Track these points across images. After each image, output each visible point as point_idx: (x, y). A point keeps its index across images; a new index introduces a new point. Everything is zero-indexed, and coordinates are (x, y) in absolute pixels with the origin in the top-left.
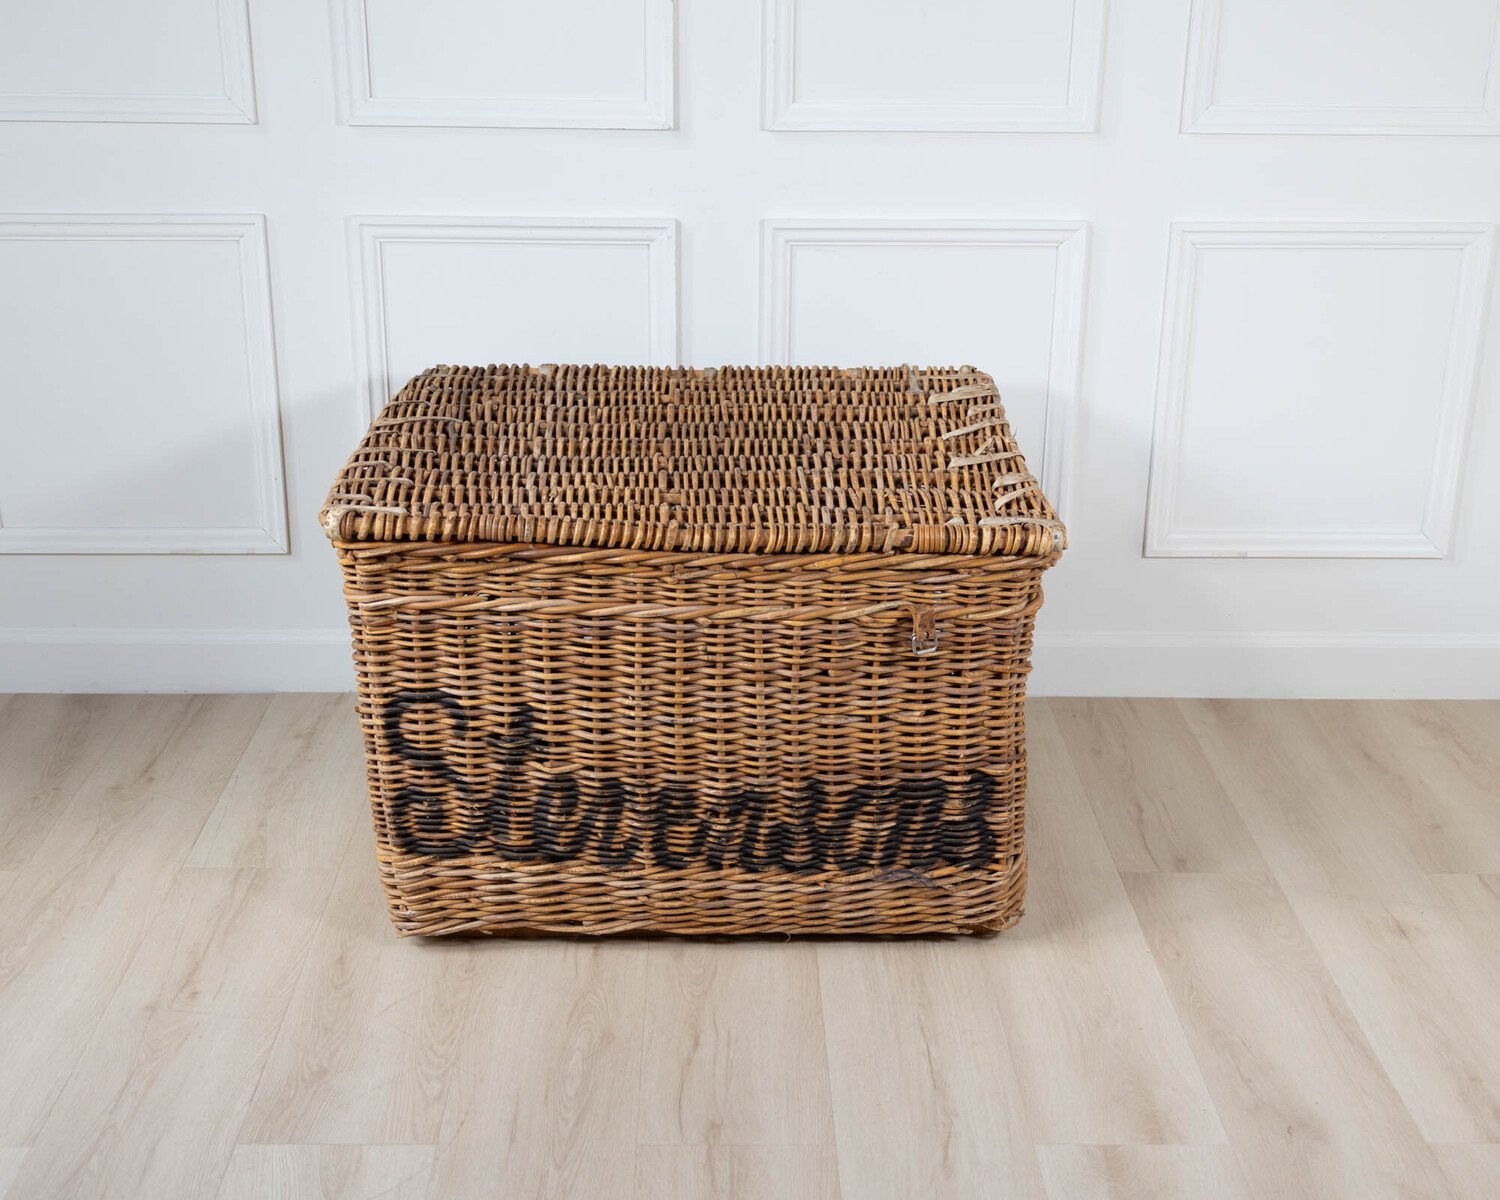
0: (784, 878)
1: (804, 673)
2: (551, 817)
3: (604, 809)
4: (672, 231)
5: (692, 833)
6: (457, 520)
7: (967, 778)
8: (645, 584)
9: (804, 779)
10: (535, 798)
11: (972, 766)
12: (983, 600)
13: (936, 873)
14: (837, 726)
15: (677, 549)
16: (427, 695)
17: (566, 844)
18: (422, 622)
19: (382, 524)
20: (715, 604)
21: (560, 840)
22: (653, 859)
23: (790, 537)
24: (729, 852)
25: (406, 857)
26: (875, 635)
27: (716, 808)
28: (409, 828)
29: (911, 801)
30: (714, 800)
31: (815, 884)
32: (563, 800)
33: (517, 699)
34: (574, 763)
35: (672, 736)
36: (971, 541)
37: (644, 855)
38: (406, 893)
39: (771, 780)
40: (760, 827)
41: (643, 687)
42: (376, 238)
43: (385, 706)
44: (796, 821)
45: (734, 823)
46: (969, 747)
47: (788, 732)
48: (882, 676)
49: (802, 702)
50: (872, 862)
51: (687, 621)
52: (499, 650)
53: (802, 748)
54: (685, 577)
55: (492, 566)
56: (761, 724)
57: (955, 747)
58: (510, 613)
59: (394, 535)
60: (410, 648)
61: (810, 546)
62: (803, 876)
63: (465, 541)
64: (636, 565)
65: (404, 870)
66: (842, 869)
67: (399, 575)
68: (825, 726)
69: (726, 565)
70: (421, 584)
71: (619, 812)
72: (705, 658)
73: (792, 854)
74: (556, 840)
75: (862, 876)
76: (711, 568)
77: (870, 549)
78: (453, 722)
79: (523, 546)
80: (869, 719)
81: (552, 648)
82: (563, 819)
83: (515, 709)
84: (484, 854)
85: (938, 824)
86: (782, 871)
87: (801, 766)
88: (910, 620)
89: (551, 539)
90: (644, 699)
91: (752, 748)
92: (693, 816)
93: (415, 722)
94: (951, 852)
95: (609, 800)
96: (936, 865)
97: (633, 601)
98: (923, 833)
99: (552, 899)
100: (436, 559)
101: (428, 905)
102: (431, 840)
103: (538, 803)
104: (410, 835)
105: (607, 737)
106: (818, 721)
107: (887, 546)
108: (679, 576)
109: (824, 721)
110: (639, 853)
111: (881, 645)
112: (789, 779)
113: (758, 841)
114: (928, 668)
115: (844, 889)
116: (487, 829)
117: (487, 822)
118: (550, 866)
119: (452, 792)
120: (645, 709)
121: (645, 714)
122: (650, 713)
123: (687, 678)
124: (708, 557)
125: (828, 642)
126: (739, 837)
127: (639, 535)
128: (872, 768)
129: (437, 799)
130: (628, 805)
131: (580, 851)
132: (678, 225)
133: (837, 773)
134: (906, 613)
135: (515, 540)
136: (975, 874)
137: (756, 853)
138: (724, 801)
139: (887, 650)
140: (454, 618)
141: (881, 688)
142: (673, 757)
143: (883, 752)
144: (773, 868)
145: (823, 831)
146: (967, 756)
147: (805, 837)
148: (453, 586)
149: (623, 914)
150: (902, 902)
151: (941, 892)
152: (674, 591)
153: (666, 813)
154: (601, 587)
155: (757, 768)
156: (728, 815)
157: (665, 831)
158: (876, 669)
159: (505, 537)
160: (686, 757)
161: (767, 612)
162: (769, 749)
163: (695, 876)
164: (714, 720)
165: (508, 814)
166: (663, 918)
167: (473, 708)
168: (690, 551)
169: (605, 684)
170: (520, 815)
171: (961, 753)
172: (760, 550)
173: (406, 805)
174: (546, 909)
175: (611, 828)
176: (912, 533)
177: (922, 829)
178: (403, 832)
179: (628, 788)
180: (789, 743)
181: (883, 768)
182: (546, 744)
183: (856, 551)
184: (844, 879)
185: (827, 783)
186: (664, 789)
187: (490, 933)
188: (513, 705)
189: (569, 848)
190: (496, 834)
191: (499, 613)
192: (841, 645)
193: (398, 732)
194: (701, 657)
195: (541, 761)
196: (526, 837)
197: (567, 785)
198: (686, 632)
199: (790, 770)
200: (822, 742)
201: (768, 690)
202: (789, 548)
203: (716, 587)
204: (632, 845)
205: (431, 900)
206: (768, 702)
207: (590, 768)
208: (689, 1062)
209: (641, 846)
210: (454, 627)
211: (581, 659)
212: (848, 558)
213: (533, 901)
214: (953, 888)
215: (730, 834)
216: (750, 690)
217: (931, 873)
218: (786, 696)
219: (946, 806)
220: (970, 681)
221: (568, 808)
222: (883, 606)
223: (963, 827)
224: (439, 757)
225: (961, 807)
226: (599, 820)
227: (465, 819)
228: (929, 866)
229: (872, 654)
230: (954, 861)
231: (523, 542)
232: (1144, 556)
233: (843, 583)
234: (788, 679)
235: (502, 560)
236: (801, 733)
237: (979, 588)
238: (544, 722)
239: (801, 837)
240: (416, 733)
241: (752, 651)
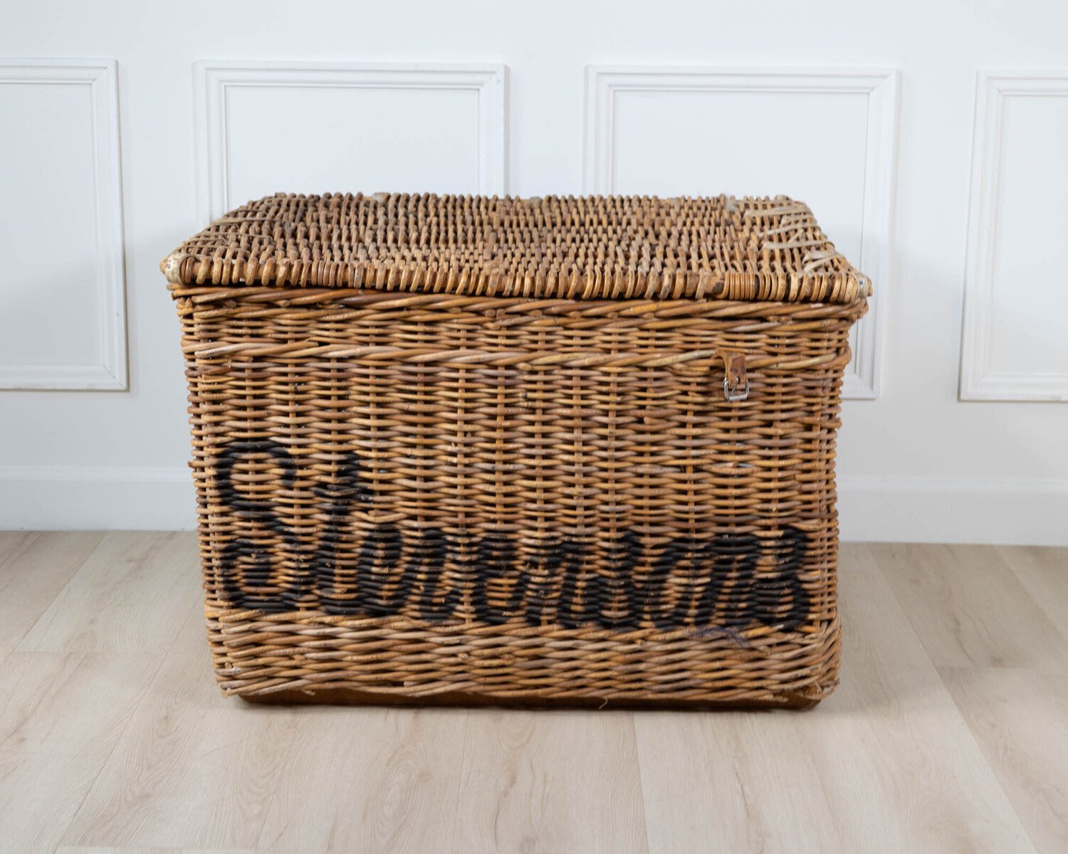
0: (602, 634)
1: (621, 420)
2: (374, 569)
3: (426, 560)
4: (501, 75)
5: (511, 586)
6: (290, 267)
7: (780, 533)
8: (469, 331)
9: (619, 530)
10: (359, 550)
11: (784, 521)
12: (792, 350)
13: (751, 633)
14: (652, 476)
15: (499, 294)
16: (258, 444)
17: (389, 598)
18: (254, 370)
19: (220, 268)
20: (535, 350)
21: (383, 593)
22: (472, 613)
23: (607, 283)
24: (548, 606)
25: (233, 611)
26: (688, 384)
27: (535, 559)
28: (237, 581)
29: (725, 557)
30: (533, 551)
31: (631, 642)
32: (387, 552)
33: (344, 447)
34: (397, 512)
35: (493, 483)
36: (779, 286)
37: (464, 609)
38: (232, 648)
39: (589, 530)
40: (578, 580)
41: (465, 433)
42: (221, 81)
43: (217, 456)
44: (613, 574)
45: (553, 575)
46: (781, 500)
47: (605, 481)
48: (695, 425)
49: (618, 449)
50: (687, 620)
51: (508, 367)
52: (328, 398)
53: (619, 497)
54: (507, 322)
55: (322, 312)
56: (578, 472)
57: (768, 501)
58: (340, 359)
59: (230, 280)
60: (243, 397)
61: (625, 292)
62: (620, 633)
63: (298, 287)
64: (459, 310)
65: (232, 625)
66: (658, 627)
67: (234, 323)
68: (641, 475)
69: (546, 311)
70: (255, 331)
71: (441, 564)
72: (526, 404)
73: (609, 609)
74: (379, 593)
75: (678, 634)
76: (532, 313)
77: (683, 296)
78: (282, 471)
79: (353, 292)
80: (683, 469)
81: (378, 394)
82: (386, 570)
83: (342, 457)
84: (308, 609)
85: (751, 582)
86: (598, 628)
87: (617, 516)
88: (723, 370)
89: (379, 284)
90: (466, 445)
91: (570, 497)
92: (512, 568)
93: (246, 472)
94: (765, 612)
95: (431, 551)
96: (751, 626)
97: (457, 347)
98: (738, 590)
99: (374, 656)
100: (270, 304)
101: (253, 662)
102: (257, 594)
103: (363, 555)
104: (237, 589)
105: (430, 485)
106: (634, 469)
107: (700, 293)
108: (500, 323)
109: (640, 470)
110: (459, 607)
111: (695, 394)
112: (607, 530)
113: (576, 595)
114: (741, 418)
115: (660, 648)
116: (312, 583)
117: (313, 576)
118: (373, 621)
119: (280, 545)
120: (467, 455)
121: (467, 461)
122: (472, 460)
123: (507, 423)
124: (528, 302)
125: (644, 390)
126: (557, 590)
127: (463, 280)
128: (686, 520)
129: (265, 550)
130: (449, 556)
131: (402, 606)
132: (507, 70)
133: (652, 524)
134: (718, 361)
135: (345, 286)
136: (789, 637)
137: (574, 608)
138: (542, 551)
139: (700, 399)
140: (286, 365)
141: (695, 437)
142: (493, 505)
143: (697, 503)
144: (590, 624)
145: (639, 585)
146: (780, 511)
147: (621, 591)
148: (286, 333)
149: (443, 674)
150: (717, 665)
151: (756, 654)
152: (496, 337)
153: (486, 564)
154: (426, 333)
155: (575, 517)
156: (546, 566)
157: (485, 584)
158: (690, 418)
159: (336, 282)
160: (506, 506)
161: (585, 358)
162: (587, 497)
163: (514, 632)
164: (533, 467)
165: (333, 566)
166: (482, 680)
167: (302, 456)
168: (511, 296)
169: (429, 430)
170: (344, 567)
171: (774, 506)
172: (578, 297)
173: (234, 558)
174: (369, 667)
175: (433, 581)
176: (724, 279)
177: (736, 586)
178: (231, 586)
179: (450, 538)
180: (606, 492)
181: (697, 520)
182: (371, 492)
183: (670, 298)
184: (660, 637)
185: (642, 535)
186: (485, 539)
187: (313, 694)
188: (339, 452)
189: (391, 602)
190: (320, 588)
191: (328, 360)
192: (655, 392)
193: (228, 483)
194: (522, 404)
195: (366, 510)
196: (349, 591)
197: (390, 535)
198: (507, 377)
199: (607, 520)
200: (639, 492)
201: (585, 437)
202: (605, 293)
203: (536, 333)
204: (453, 597)
205: (256, 656)
206: (586, 449)
207: (414, 518)
208: (506, 794)
209: (462, 599)
210: (285, 374)
211: (406, 406)
212: (662, 304)
213: (355, 658)
214: (768, 650)
215: (549, 587)
216: (568, 436)
217: (746, 633)
218: (603, 443)
219: (760, 562)
220: (781, 432)
221: (391, 560)
222: (696, 354)
223: (776, 585)
224: (268, 508)
225: (775, 563)
226: (420, 572)
227: (291, 572)
228: (743, 625)
229: (686, 403)
230: (769, 622)
231: (353, 288)
232: (959, 399)
233: (658, 330)
234: (605, 426)
235: (333, 306)
236: (617, 481)
237: (789, 337)
238: (370, 470)
239: (619, 591)
240: (246, 483)
241: (570, 397)
